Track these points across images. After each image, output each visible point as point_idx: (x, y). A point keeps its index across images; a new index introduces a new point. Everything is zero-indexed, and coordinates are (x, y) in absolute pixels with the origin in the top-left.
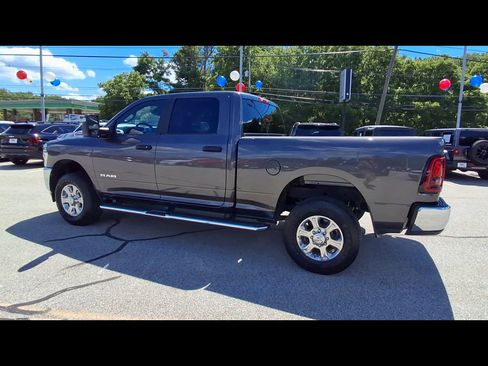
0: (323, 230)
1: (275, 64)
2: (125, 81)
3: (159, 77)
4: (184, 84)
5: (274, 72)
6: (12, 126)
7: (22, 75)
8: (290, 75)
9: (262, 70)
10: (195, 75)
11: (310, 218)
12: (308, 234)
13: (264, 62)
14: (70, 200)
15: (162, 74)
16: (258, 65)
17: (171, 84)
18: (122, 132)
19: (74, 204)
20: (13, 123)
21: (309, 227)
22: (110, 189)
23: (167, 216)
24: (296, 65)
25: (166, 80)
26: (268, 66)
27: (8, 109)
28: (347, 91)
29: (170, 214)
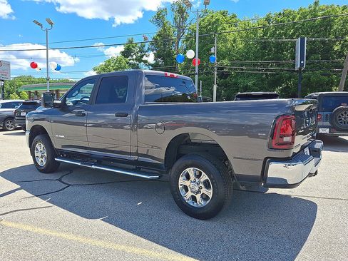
0: (197, 180)
1: (241, 37)
2: (112, 64)
3: (140, 60)
4: (160, 63)
5: (240, 46)
6: (24, 103)
7: (34, 66)
8: (256, 47)
9: (229, 45)
10: (170, 54)
11: (187, 170)
12: (187, 183)
13: (230, 38)
14: (39, 155)
15: (142, 56)
16: (225, 40)
17: (150, 65)
18: (71, 104)
19: (42, 157)
20: (24, 101)
21: (188, 177)
22: (63, 146)
23: (93, 167)
24: (262, 38)
25: (146, 62)
26: (234, 41)
27: (32, 91)
28: (302, 59)
29: (95, 165)
